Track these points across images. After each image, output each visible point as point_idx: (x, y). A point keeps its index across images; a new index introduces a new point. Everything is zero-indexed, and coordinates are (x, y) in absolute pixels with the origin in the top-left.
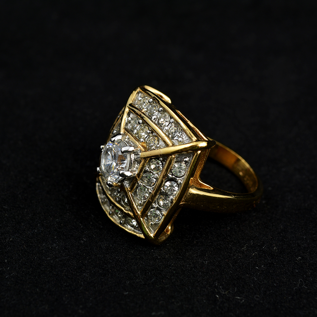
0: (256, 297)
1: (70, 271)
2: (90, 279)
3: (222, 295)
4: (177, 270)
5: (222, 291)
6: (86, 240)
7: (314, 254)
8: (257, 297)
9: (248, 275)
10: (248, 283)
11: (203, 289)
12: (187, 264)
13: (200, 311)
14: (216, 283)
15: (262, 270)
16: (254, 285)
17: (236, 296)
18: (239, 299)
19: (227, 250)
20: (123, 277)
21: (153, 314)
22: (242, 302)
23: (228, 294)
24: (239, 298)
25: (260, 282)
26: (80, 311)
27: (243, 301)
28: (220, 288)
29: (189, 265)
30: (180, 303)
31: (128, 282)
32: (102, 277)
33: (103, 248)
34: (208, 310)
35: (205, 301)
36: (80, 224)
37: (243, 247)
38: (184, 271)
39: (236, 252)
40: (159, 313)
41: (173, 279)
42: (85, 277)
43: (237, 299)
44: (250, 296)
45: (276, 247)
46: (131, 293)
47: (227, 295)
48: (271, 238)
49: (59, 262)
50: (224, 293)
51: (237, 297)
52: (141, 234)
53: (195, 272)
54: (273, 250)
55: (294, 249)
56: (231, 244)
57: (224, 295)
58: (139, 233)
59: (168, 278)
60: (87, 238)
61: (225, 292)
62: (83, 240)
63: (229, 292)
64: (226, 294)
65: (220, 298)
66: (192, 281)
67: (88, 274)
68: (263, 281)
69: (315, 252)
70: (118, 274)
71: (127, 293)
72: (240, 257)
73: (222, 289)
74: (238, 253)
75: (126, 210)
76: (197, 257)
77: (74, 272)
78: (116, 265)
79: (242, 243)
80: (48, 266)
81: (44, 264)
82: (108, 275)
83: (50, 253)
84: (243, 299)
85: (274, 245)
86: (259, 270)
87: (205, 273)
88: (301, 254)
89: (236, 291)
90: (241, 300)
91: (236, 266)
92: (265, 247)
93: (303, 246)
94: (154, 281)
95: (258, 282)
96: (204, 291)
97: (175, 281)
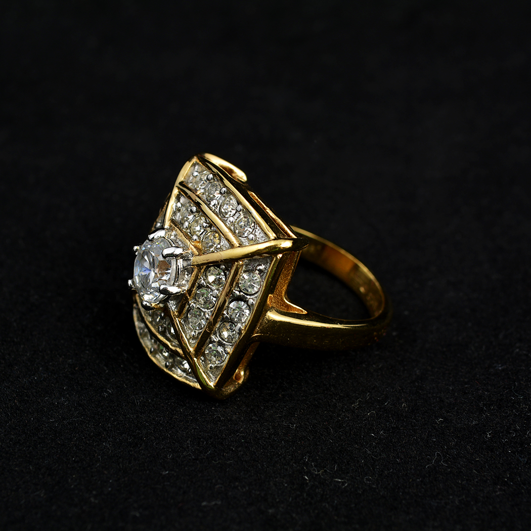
0: (366, 479)
1: (83, 439)
2: (112, 452)
3: (314, 476)
4: (248, 438)
5: (314, 470)
6: (112, 392)
7: (463, 413)
8: (368, 480)
9: (358, 445)
10: (356, 457)
11: (285, 467)
12: (264, 428)
13: (278, 500)
14: (306, 458)
15: (380, 438)
16: (365, 461)
17: (336, 478)
18: (339, 482)
19: (328, 407)
20: (163, 448)
21: (204, 504)
22: (343, 486)
23: (322, 475)
24: (340, 480)
25: (375, 456)
26: (92, 500)
27: (346, 485)
28: (312, 465)
29: (267, 430)
30: (247, 488)
31: (169, 456)
32: (131, 448)
33: (137, 404)
34: (291, 499)
35: (286, 485)
36: (105, 368)
37: (353, 403)
38: (259, 439)
39: (342, 411)
40: (213, 503)
41: (240, 451)
42: (105, 448)
43: (337, 481)
44: (358, 478)
45: (406, 402)
46: (173, 472)
47: (322, 477)
48: (400, 390)
49: (67, 426)
50: (316, 473)
51: (336, 480)
52: (196, 382)
53: (276, 441)
54: (401, 407)
55: (434, 407)
56: (335, 399)
57: (316, 475)
58: (194, 382)
59: (232, 449)
60: (113, 388)
61: (318, 471)
62: (107, 392)
63: (325, 471)
64: (319, 474)
65: (310, 480)
66: (269, 454)
67: (110, 444)
68: (381, 455)
69: (466, 410)
70: (156, 444)
71: (167, 472)
72: (348, 418)
73: (315, 466)
74: (345, 413)
75: (172, 346)
76: (280, 418)
77: (89, 440)
78: (154, 431)
79: (353, 397)
80: (50, 431)
81: (44, 429)
82: (141, 445)
83: (56, 412)
84: (346, 483)
85: (403, 399)
86: (376, 438)
87: (290, 442)
88: (444, 413)
89: (337, 470)
90: (343, 483)
91: (340, 432)
92: (389, 403)
93: (447, 402)
94: (210, 454)
95: (372, 457)
96: (287, 470)
97: (243, 455)
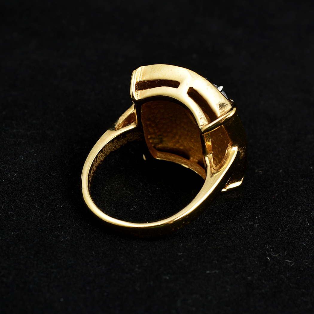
0: (305, 261)
3: (273, 258)
4: (229, 232)
5: (273, 254)
6: (136, 208)
8: (306, 262)
9: (297, 240)
10: (297, 247)
11: (254, 251)
12: (238, 226)
13: (252, 271)
14: (267, 246)
15: (310, 235)
16: (302, 249)
17: (286, 260)
18: (288, 262)
19: (276, 214)
21: (208, 272)
22: (291, 265)
23: (278, 257)
24: (289, 261)
25: (308, 247)
26: (137, 269)
27: (293, 264)
28: (271, 251)
29: (240, 227)
30: (233, 263)
33: (154, 215)
34: (260, 271)
35: (256, 262)
38: (236, 233)
40: (214, 272)
41: (225, 240)
43: (287, 262)
44: (300, 260)
47: (278, 258)
50: (274, 256)
51: (287, 261)
53: (246, 234)
57: (274, 257)
59: (219, 240)
60: (137, 206)
61: (275, 255)
62: (133, 208)
63: (280, 255)
64: (276, 256)
65: (270, 260)
66: (243, 242)
68: (312, 247)
71: (181, 254)
72: (289, 222)
73: (273, 251)
74: (286, 218)
76: (247, 219)
79: (290, 208)
86: (307, 236)
89: (286, 255)
90: (291, 263)
91: (285, 230)
94: (206, 243)
95: (307, 248)
96: (256, 253)
97: (227, 242)
